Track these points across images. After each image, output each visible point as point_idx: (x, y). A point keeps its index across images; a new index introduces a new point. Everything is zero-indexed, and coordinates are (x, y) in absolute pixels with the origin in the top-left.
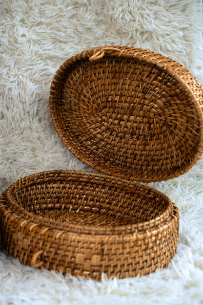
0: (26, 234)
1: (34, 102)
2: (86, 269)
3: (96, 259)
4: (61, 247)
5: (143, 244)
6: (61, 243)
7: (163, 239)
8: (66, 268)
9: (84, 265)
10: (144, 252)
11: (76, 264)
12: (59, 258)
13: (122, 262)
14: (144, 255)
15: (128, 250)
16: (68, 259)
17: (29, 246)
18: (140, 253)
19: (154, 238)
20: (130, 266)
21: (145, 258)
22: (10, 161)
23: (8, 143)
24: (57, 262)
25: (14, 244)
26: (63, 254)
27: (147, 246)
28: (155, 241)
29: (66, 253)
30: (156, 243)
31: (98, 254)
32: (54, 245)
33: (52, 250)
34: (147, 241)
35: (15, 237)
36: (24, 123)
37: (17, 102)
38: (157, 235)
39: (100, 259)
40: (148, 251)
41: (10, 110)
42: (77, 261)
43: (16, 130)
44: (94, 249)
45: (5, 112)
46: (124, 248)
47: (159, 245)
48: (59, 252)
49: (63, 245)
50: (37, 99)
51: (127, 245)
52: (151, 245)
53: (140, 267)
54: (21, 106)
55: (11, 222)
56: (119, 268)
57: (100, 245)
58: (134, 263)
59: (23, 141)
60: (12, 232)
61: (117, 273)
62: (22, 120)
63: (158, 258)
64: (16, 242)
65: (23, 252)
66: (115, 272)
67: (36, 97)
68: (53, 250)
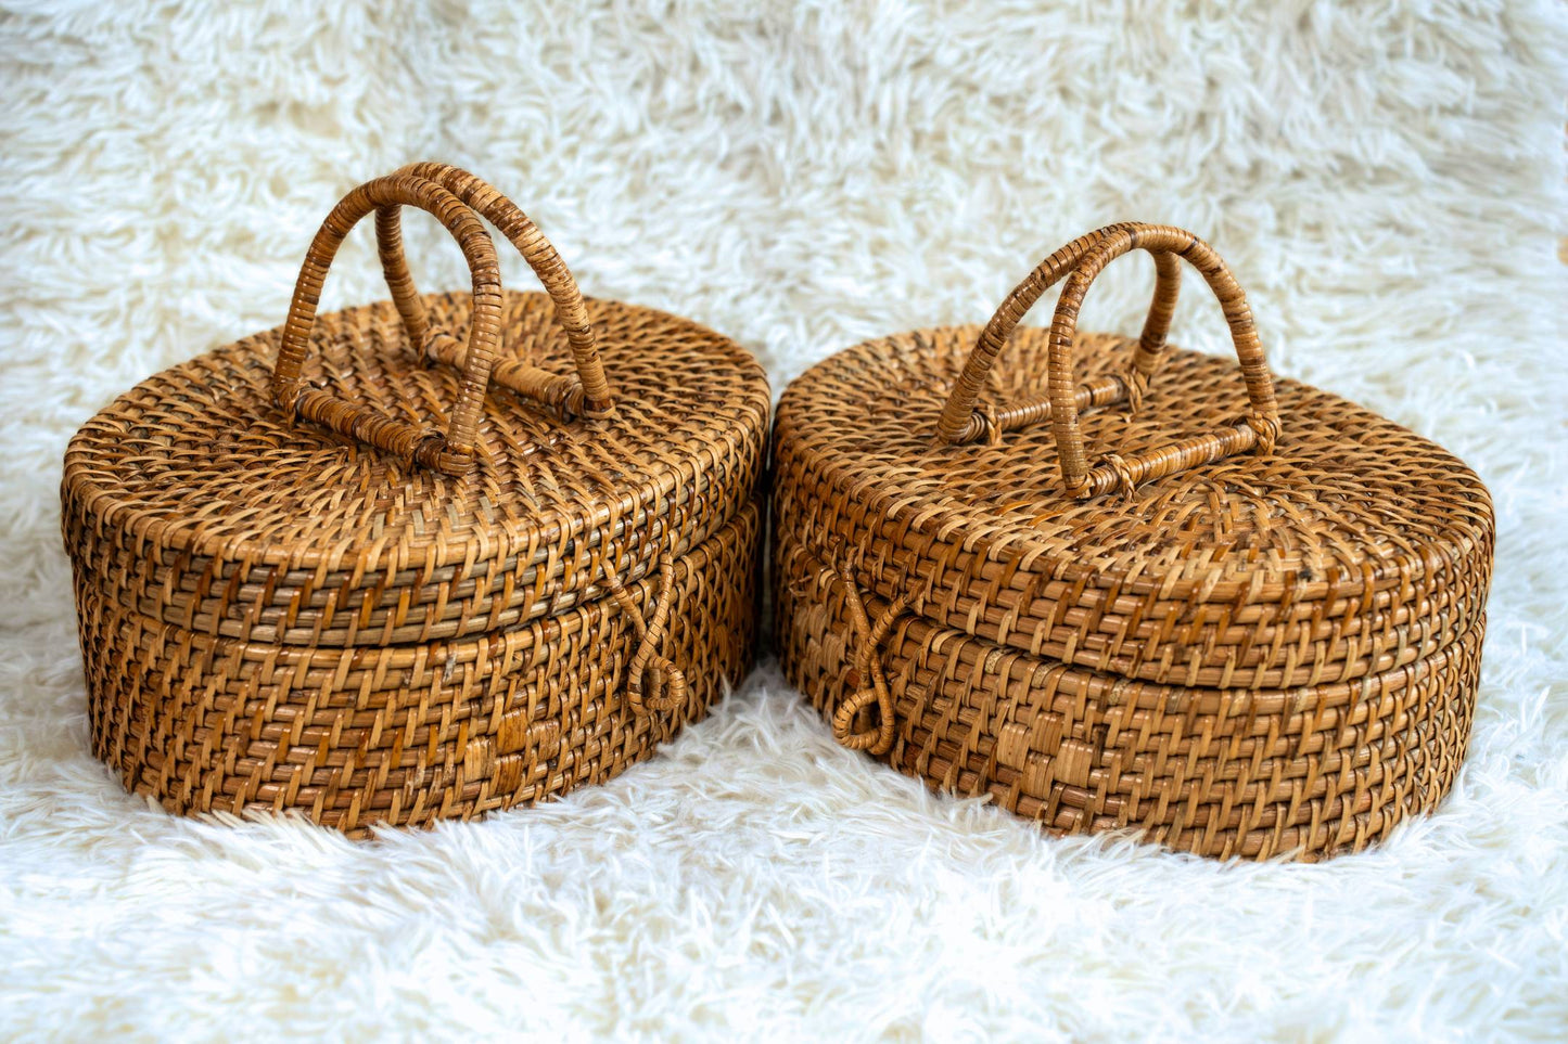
0: (834, 618)
1: (896, 71)
2: (1031, 789)
3: (1072, 759)
4: (949, 689)
5: (1275, 732)
6: (950, 672)
7: (1376, 728)
8: (961, 770)
9: (1025, 772)
10: (1277, 764)
11: (999, 765)
12: (939, 728)
13: (1179, 791)
14: (1277, 776)
15: (1204, 746)
16: (971, 742)
17: (841, 664)
18: (1261, 768)
19: (1329, 717)
20: (1214, 810)
21: (1281, 788)
22: (786, 283)
23: (789, 216)
24: (930, 745)
25: (797, 649)
26: (952, 715)
27: (1293, 740)
28: (1336, 729)
29: (965, 716)
30: (1336, 739)
31: (1083, 740)
32: (923, 677)
33: (915, 692)
34: (1295, 720)
35: (800, 622)
36: (852, 146)
37: (833, 62)
38: (1347, 705)
39: (1088, 762)
40: (1299, 765)
41: (808, 94)
42: (1002, 754)
43: (819, 168)
44: (1068, 718)
45: (788, 98)
46: (1188, 735)
47: (1353, 746)
48: (939, 704)
49: (957, 681)
50: (910, 60)
51: (1206, 725)
52: (1311, 742)
53: (1255, 823)
54: (847, 79)
55: (793, 563)
56: (1162, 812)
57: (1092, 707)
58: (1228, 802)
59: (842, 215)
60: (795, 602)
61: (1155, 827)
62: (847, 133)
63: (1346, 801)
64: (801, 641)
65: (821, 684)
66: (1149, 823)
67: (905, 52)
68: (918, 694)
